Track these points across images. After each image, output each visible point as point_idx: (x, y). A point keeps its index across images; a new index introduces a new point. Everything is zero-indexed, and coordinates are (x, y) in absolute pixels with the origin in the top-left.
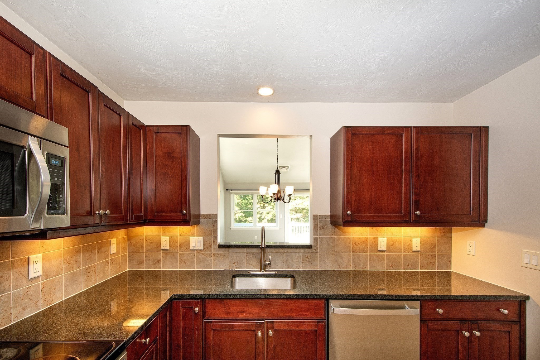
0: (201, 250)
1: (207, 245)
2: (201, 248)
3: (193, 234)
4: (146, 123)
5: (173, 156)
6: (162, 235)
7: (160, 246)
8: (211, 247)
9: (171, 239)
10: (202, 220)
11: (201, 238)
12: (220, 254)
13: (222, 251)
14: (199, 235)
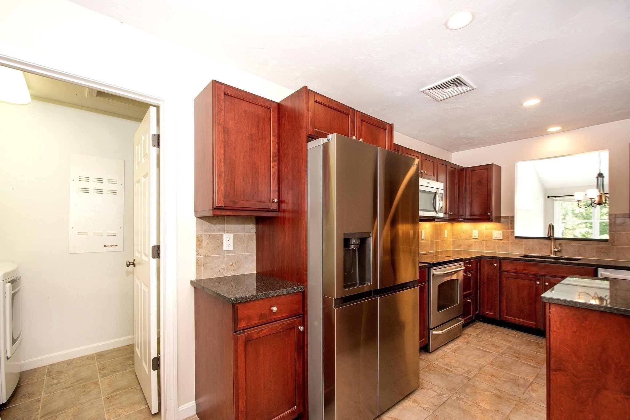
0: (501, 240)
1: (505, 237)
2: (501, 238)
3: (495, 229)
4: (466, 167)
5: (482, 183)
6: (474, 230)
7: (472, 236)
8: (509, 238)
9: (479, 232)
10: (502, 220)
11: (501, 232)
12: (516, 243)
13: (517, 241)
14: (500, 230)
